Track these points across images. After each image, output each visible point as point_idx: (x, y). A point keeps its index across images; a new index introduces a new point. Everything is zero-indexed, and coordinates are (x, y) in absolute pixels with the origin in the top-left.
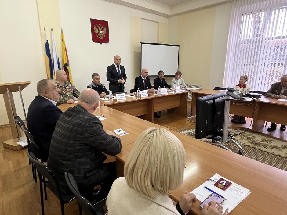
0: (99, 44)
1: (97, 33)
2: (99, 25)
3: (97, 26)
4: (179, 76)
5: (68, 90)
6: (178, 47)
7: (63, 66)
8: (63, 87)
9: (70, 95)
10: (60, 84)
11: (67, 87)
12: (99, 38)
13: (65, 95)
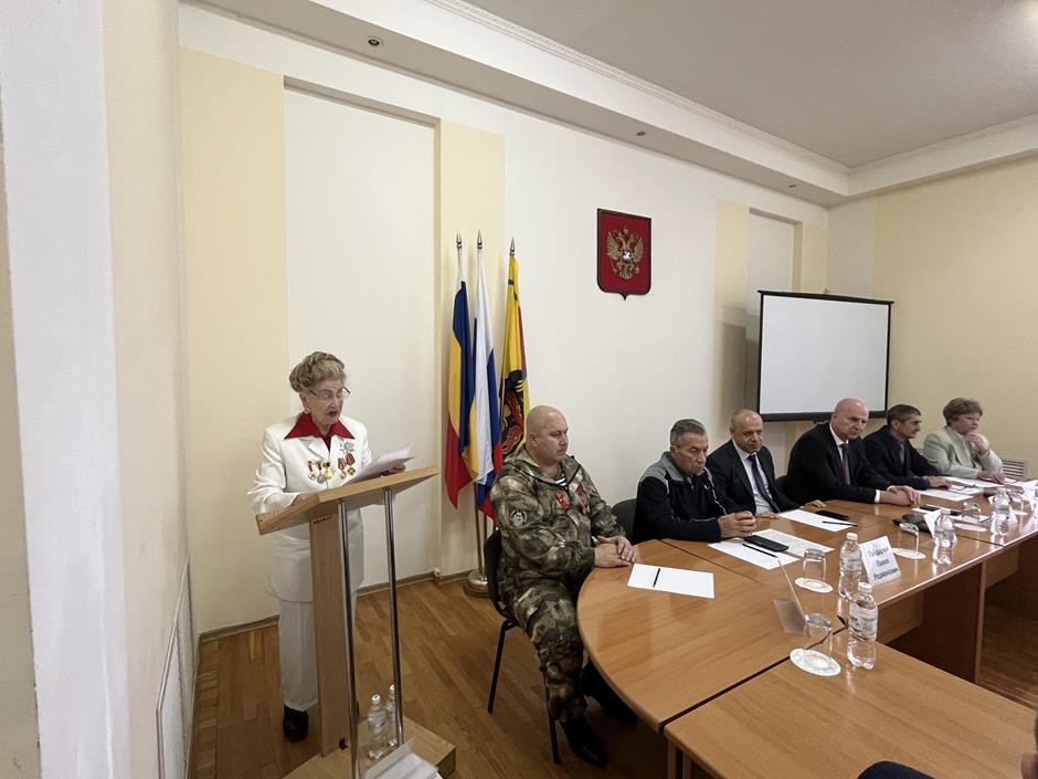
0: (619, 296)
1: (615, 258)
2: (623, 233)
3: (617, 235)
6: (887, 306)
7: (507, 378)
8: (556, 485)
9: (581, 520)
10: (542, 473)
11: (573, 483)
12: (620, 274)
13: (562, 519)
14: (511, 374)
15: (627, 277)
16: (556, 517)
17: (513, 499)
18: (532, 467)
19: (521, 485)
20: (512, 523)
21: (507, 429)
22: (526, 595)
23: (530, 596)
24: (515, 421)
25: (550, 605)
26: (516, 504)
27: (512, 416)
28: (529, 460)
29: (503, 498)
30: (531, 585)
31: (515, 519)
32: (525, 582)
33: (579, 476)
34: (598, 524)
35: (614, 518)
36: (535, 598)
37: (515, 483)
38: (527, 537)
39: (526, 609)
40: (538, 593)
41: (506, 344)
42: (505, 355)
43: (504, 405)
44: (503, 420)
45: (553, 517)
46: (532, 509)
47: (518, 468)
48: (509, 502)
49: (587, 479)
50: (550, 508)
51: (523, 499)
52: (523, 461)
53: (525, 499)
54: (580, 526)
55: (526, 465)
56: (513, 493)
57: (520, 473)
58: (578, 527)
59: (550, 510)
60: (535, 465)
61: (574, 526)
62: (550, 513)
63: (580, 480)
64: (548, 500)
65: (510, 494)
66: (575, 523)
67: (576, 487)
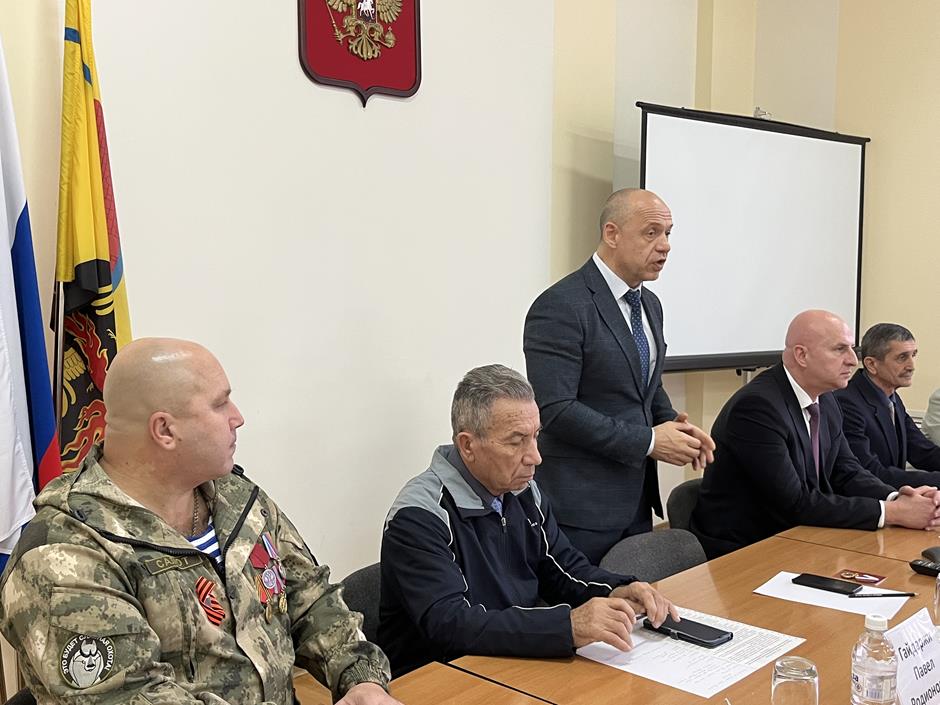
0: (349, 98)
1: (340, 7)
6: (860, 146)
7: (69, 280)
8: (192, 555)
9: (271, 657)
10: (153, 524)
11: (237, 541)
12: (352, 47)
13: (221, 659)
14: (78, 269)
15: (368, 54)
16: (204, 652)
17: (68, 609)
21: (74, 410)
27: (87, 377)
41: (65, 194)
42: (63, 223)
43: (65, 349)
44: (63, 386)
45: (193, 651)
46: (130, 627)
47: (76, 518)
48: (54, 620)
49: (275, 523)
50: (180, 623)
51: (99, 604)
52: (92, 495)
53: (105, 602)
54: (269, 678)
55: (103, 508)
56: (67, 592)
57: (82, 531)
58: (264, 680)
59: (180, 630)
60: (133, 503)
61: (254, 678)
62: (181, 637)
63: (258, 532)
64: (175, 601)
65: (59, 595)
66: (256, 670)
67: (246, 554)
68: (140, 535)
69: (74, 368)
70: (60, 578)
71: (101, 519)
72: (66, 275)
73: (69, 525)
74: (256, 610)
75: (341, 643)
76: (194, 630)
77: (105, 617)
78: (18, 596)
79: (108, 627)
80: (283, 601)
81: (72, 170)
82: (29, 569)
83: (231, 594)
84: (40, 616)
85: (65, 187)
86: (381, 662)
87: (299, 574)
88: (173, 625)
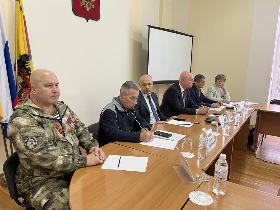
0: (84, 20)
4: (223, 82)
5: (67, 127)
6: (192, 37)
7: (18, 59)
8: (54, 119)
9: (74, 141)
10: (44, 112)
11: (64, 117)
12: (85, 7)
13: (63, 142)
14: (21, 56)
15: (88, 9)
16: (59, 140)
17: (25, 131)
18: (36, 109)
19: (29, 121)
20: (27, 147)
21: (21, 90)
22: (39, 192)
23: (42, 192)
24: (26, 85)
25: (57, 194)
26: (28, 134)
27: (24, 82)
28: (33, 105)
29: (17, 132)
30: (41, 185)
31: (29, 144)
32: (36, 184)
33: (68, 112)
34: (82, 140)
35: (91, 134)
36: (46, 193)
37: (25, 120)
38: (39, 154)
39: (40, 202)
40: (47, 189)
41: (16, 38)
42: (16, 45)
43: (18, 76)
44: (18, 85)
45: (56, 140)
46: (41, 135)
47: (25, 111)
48: (22, 134)
49: (72, 114)
50: (53, 134)
51: (32, 130)
52: (29, 106)
53: (34, 129)
54: (74, 145)
55: (31, 109)
56: (24, 127)
57: (27, 114)
58: (73, 146)
59: (53, 136)
60: (39, 108)
61: (71, 146)
62: (53, 137)
63: (69, 115)
64: (51, 129)
65: (22, 128)
66: (71, 144)
67: (66, 120)
68: (41, 115)
69: (21, 80)
70: (22, 124)
71: (31, 111)
72: (18, 58)
73: (24, 112)
74: (70, 131)
75: (88, 139)
76: (56, 135)
77: (34, 132)
78: (12, 130)
79: (35, 135)
80: (75, 130)
81: (18, 32)
82: (14, 123)
83: (63, 128)
84: (18, 133)
85: (16, 37)
86: (97, 143)
87: (78, 124)
88: (51, 134)
